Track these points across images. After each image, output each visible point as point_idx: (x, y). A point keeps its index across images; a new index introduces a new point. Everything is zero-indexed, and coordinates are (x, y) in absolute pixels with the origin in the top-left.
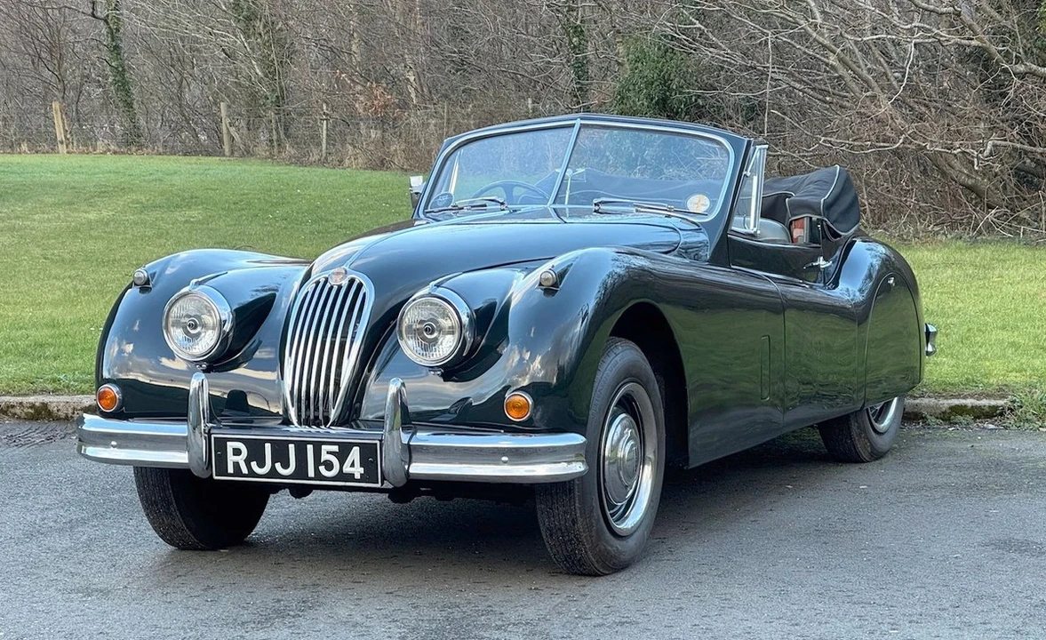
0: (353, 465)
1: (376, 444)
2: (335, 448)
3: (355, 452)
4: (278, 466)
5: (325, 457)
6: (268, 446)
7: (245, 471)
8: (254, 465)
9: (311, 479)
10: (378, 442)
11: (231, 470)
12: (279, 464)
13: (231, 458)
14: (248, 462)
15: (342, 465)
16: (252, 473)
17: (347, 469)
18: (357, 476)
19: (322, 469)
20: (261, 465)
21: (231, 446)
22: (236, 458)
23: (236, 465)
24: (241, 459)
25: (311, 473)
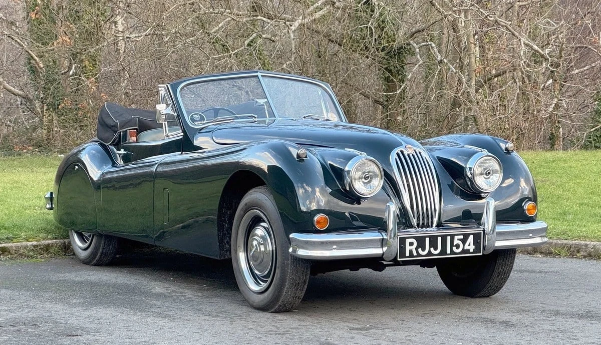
0: (469, 245)
1: (481, 233)
2: (462, 237)
3: (471, 238)
4: (432, 249)
5: (456, 242)
6: (427, 239)
7: (415, 254)
8: (420, 250)
9: (449, 255)
11: (408, 254)
13: (408, 248)
14: (417, 249)
15: (464, 245)
16: (418, 255)
17: (466, 247)
18: (471, 251)
19: (454, 248)
20: (423, 250)
21: (408, 241)
22: (411, 248)
23: (411, 251)
24: (413, 248)
25: (449, 251)
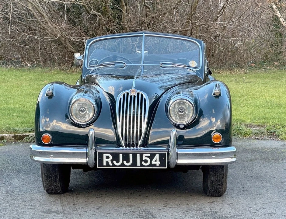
0: (156, 161)
1: (166, 153)
2: (149, 155)
3: (157, 156)
4: (125, 162)
5: (144, 158)
6: (121, 155)
7: (111, 164)
8: (115, 162)
9: (138, 166)
10: (167, 153)
11: (105, 164)
12: (125, 161)
13: (105, 160)
14: (112, 161)
15: (151, 160)
16: (114, 165)
17: (153, 162)
18: (158, 165)
19: (143, 163)
20: (118, 162)
21: (105, 155)
22: (107, 160)
23: (107, 163)
24: (109, 160)
25: (138, 164)
